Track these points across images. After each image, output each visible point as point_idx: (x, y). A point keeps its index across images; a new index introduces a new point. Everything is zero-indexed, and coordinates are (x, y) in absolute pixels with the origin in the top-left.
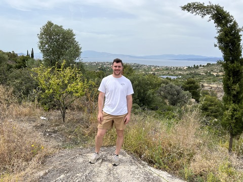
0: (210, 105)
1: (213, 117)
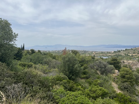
0: (127, 74)
1: (130, 83)
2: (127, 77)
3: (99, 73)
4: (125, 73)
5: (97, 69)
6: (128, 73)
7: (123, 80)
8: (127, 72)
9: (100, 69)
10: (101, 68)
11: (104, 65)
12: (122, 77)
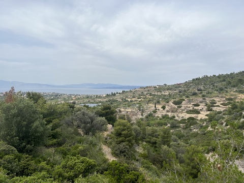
0: (124, 130)
1: (127, 143)
2: (124, 134)
3: (82, 133)
4: (122, 127)
5: (78, 127)
6: (125, 128)
7: (119, 139)
8: (125, 126)
9: (83, 125)
10: (85, 123)
11: (90, 118)
12: (117, 136)
